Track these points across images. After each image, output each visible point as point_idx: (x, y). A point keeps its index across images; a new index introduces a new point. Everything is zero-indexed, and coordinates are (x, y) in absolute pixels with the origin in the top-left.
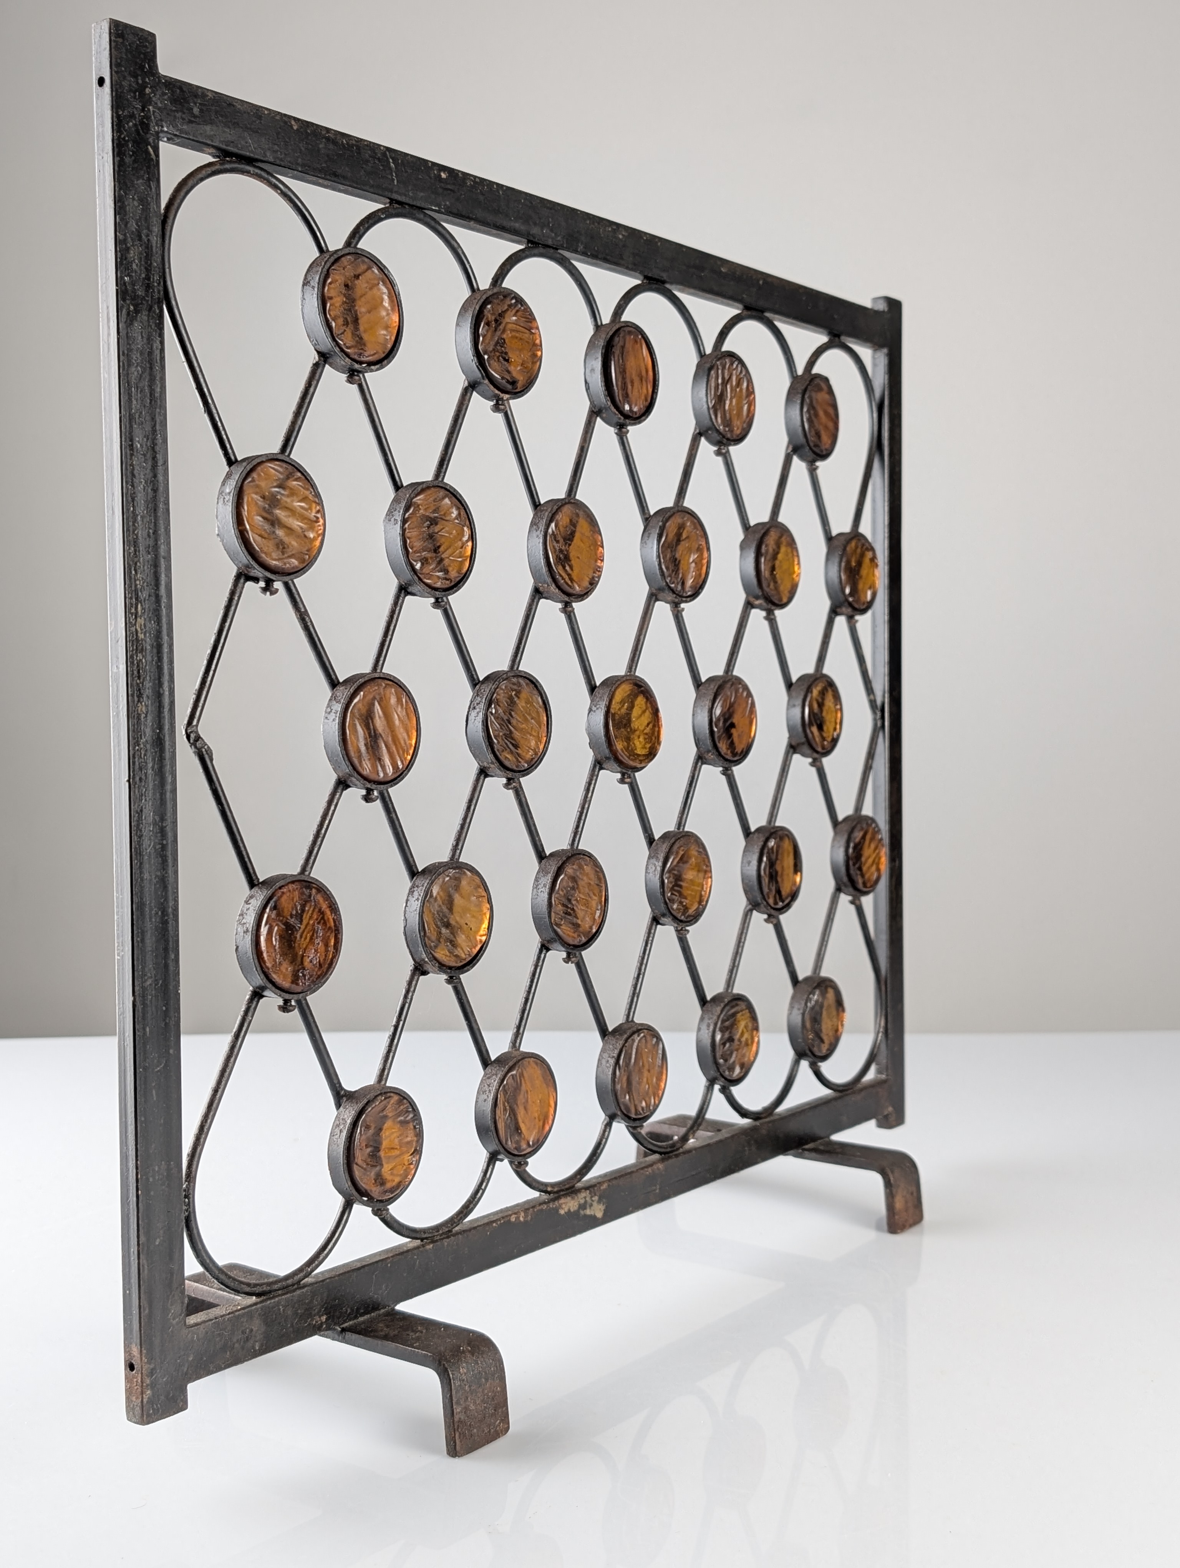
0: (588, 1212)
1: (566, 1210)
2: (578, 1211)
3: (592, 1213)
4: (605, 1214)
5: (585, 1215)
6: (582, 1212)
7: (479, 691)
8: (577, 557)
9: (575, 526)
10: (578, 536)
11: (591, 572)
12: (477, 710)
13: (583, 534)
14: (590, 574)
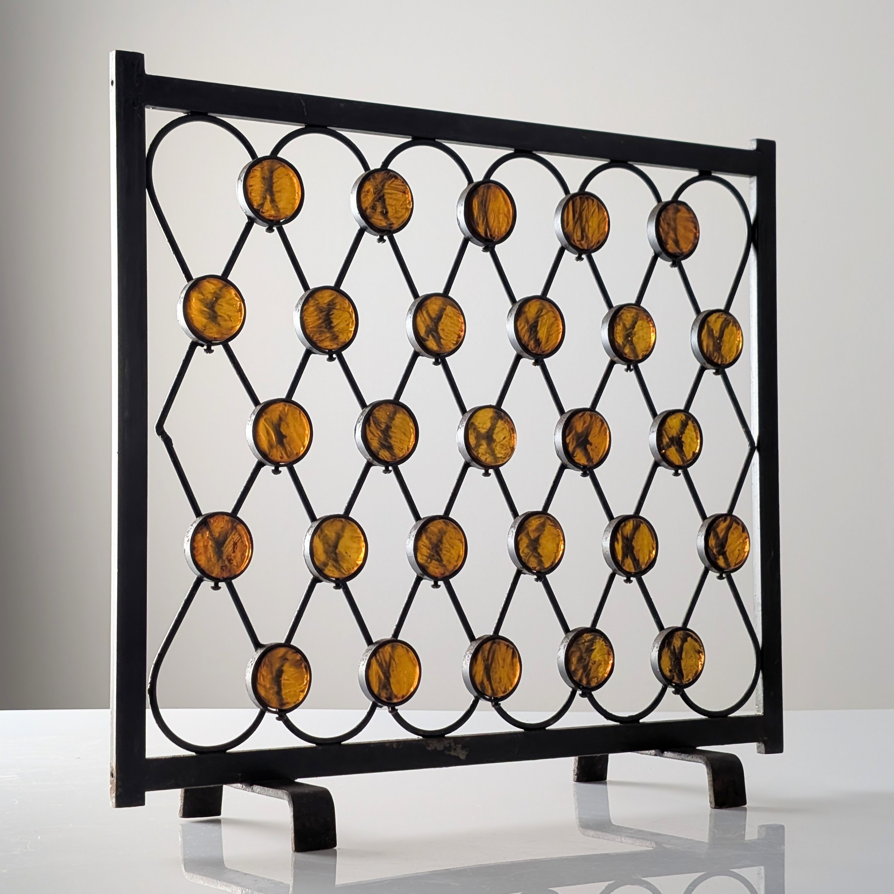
0: (453, 753)
1: (433, 748)
2: (443, 750)
3: (456, 754)
4: (467, 756)
5: (450, 755)
6: (447, 752)
7: (363, 412)
8: (443, 330)
9: (442, 310)
10: (444, 316)
11: (455, 339)
12: (359, 424)
13: (447, 315)
14: (454, 340)
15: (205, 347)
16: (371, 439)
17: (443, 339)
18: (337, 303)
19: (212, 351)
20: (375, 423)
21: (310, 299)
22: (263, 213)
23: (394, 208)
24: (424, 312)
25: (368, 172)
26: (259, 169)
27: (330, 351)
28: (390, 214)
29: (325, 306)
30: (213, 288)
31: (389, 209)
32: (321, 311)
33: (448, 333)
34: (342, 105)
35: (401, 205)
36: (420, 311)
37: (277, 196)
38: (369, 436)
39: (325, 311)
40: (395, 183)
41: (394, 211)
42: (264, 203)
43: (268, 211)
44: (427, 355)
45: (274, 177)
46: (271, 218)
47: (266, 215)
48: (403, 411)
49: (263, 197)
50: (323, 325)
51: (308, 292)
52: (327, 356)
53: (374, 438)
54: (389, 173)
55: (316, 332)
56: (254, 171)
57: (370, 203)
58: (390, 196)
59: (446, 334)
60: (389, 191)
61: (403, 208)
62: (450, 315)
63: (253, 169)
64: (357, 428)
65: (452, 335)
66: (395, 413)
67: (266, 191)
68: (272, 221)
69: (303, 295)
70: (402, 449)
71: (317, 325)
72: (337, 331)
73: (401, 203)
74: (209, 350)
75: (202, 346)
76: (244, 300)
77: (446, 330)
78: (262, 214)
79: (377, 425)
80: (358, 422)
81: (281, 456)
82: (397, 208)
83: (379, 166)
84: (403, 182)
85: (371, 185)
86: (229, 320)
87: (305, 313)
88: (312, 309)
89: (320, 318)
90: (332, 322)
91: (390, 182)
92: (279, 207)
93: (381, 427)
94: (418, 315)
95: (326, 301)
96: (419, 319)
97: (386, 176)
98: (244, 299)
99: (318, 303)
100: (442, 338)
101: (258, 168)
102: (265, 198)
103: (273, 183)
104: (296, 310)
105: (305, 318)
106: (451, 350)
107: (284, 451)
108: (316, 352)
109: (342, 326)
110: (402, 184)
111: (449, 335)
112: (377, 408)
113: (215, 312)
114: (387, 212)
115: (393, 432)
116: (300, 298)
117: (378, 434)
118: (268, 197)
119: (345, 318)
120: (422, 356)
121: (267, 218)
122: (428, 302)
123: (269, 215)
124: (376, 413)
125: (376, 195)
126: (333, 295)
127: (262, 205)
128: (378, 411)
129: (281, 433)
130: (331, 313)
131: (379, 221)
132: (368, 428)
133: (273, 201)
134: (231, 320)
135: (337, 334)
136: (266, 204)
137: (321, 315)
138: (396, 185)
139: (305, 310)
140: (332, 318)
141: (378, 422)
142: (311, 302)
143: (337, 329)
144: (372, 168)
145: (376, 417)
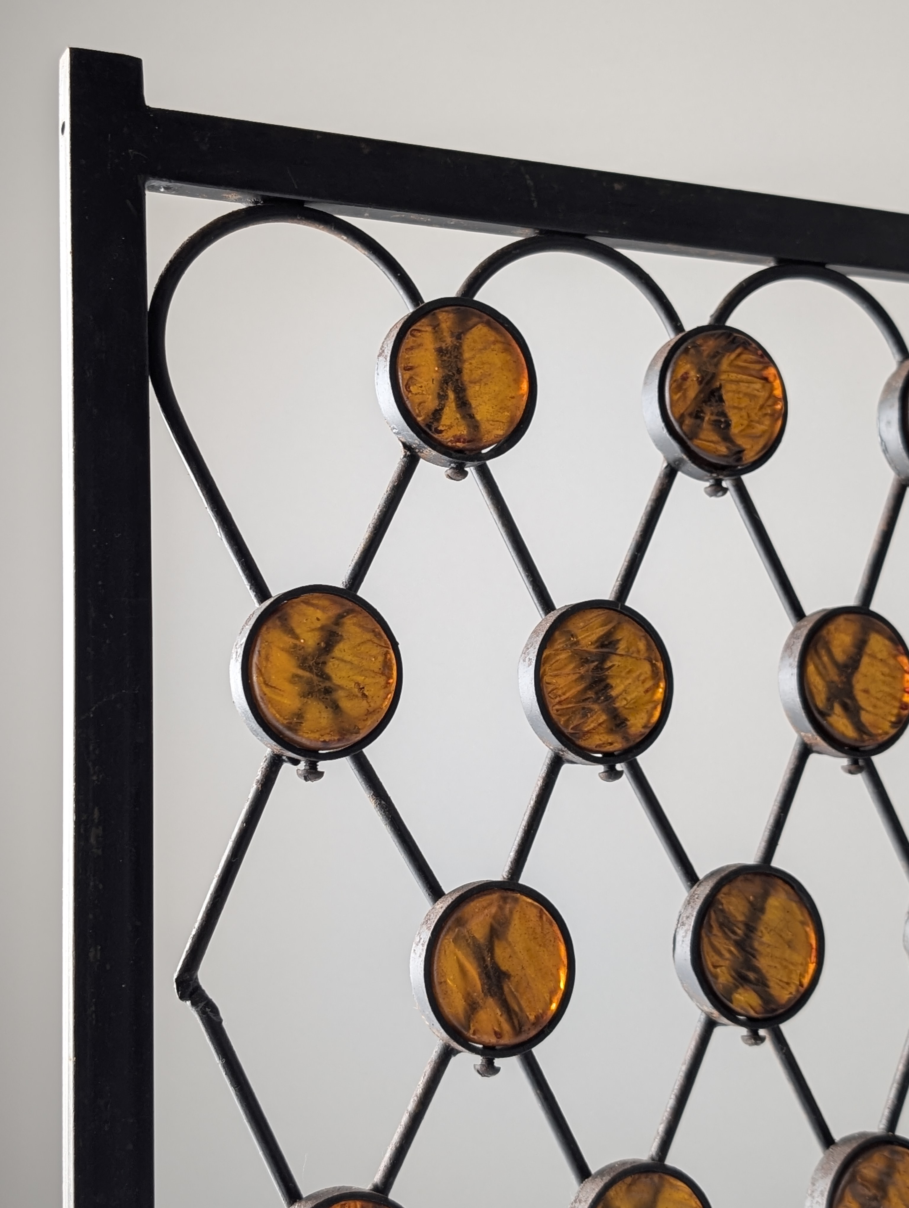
7: (691, 897)
8: (866, 691)
9: (861, 645)
10: (865, 660)
11: (895, 711)
12: (685, 928)
13: (873, 656)
14: (892, 715)
15: (302, 765)
16: (715, 967)
17: (867, 711)
18: (620, 640)
19: (321, 774)
20: (721, 925)
21: (557, 634)
22: (441, 432)
23: (744, 413)
24: (823, 652)
25: (681, 335)
26: (429, 329)
27: (607, 755)
28: (734, 430)
29: (592, 649)
30: (318, 619)
31: (734, 418)
32: (585, 661)
33: (878, 699)
34: (617, 187)
35: (762, 407)
36: (812, 652)
37: (473, 392)
38: (710, 958)
39: (593, 662)
40: (744, 357)
41: (746, 423)
42: (442, 409)
43: (450, 427)
44: (834, 751)
45: (465, 347)
46: (460, 445)
47: (446, 438)
48: (784, 889)
49: (439, 394)
50: (590, 694)
51: (553, 616)
52: (601, 768)
53: (722, 963)
54: (730, 335)
55: (573, 712)
56: (415, 333)
57: (690, 406)
58: (734, 387)
59: (874, 701)
60: (733, 376)
61: (766, 414)
62: (880, 656)
63: (414, 327)
64: (679, 938)
65: (886, 703)
66: (765, 895)
67: (445, 381)
68: (460, 451)
69: (540, 624)
70: (788, 984)
71: (574, 697)
72: (624, 707)
73: (761, 402)
74: (313, 773)
75: (296, 762)
76: (397, 644)
77: (873, 691)
78: (436, 436)
79: (726, 930)
80: (680, 922)
81: (497, 1029)
82: (753, 415)
83: (705, 320)
84: (762, 356)
85: (692, 363)
86: (360, 695)
87: (546, 668)
88: (563, 656)
89: (582, 677)
90: (608, 687)
91: (733, 356)
92: (478, 417)
93: (734, 933)
94: (808, 660)
95: (594, 637)
96: (811, 668)
97: (723, 342)
98: (398, 640)
99: (577, 643)
100: (863, 709)
101: (424, 325)
102: (442, 397)
103: (463, 361)
104: (524, 661)
105: (546, 679)
106: (886, 738)
107: (505, 1016)
108: (574, 760)
109: (633, 695)
110: (761, 360)
111: (880, 704)
112: (725, 889)
113: (325, 677)
114: (728, 425)
115: (762, 943)
116: (534, 632)
117: (730, 952)
118: (451, 395)
119: (640, 674)
120: (819, 753)
121: (450, 444)
122: (832, 627)
123: (454, 437)
124: (724, 901)
125: (703, 385)
126: (610, 622)
127: (437, 414)
128: (728, 894)
129: (496, 968)
130: (608, 664)
131: (712, 445)
132: (705, 940)
133: (463, 404)
134: (364, 695)
135: (624, 713)
136: (446, 410)
137: (582, 671)
138: (745, 361)
139: (548, 657)
140: (612, 677)
141: (729, 922)
142: (560, 642)
143: (625, 702)
144: (688, 326)
145: (722, 911)
